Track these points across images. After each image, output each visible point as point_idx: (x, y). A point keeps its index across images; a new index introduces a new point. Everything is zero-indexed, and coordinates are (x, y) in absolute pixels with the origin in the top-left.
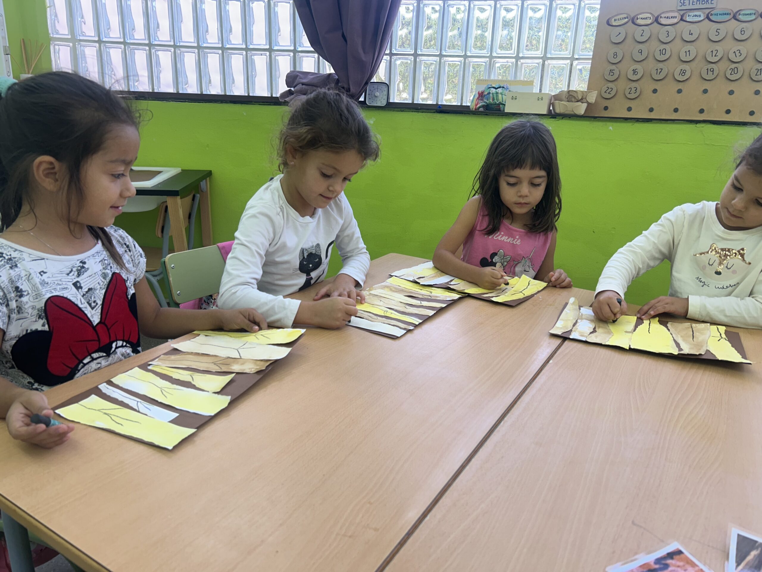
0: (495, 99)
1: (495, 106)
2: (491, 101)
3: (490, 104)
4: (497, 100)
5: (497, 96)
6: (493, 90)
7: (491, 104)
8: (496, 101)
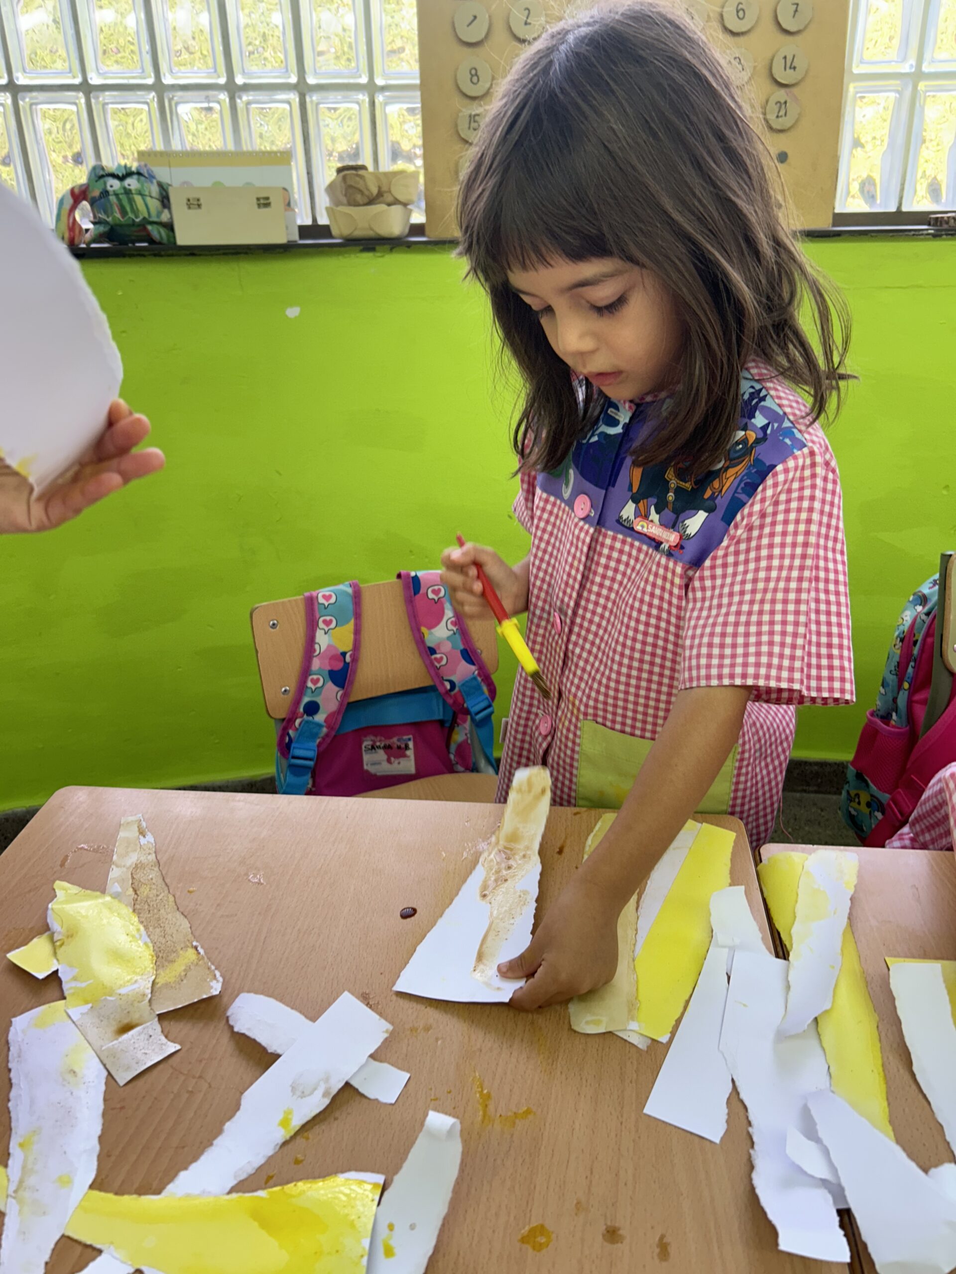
0: (128, 209)
1: (134, 229)
2: (118, 215)
3: (117, 225)
4: (135, 212)
5: (131, 201)
6: (114, 185)
7: (121, 226)
8: (131, 215)
